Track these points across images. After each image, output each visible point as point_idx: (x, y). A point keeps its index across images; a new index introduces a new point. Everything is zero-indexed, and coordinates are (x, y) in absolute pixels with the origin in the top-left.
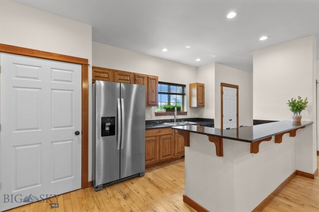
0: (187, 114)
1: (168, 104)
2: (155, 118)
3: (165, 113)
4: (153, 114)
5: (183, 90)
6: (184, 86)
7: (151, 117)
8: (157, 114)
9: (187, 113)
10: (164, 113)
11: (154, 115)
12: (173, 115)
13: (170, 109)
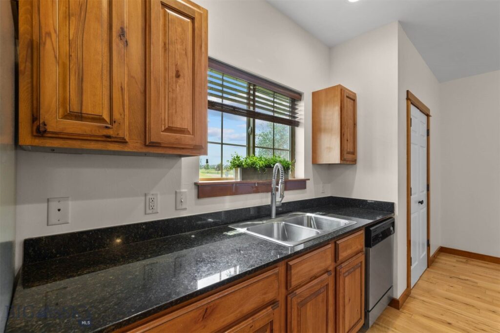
0: (305, 188)
1: (248, 153)
2: (194, 208)
3: (237, 183)
4: (188, 191)
5: (293, 108)
6: (295, 97)
7: (178, 203)
8: (204, 191)
9: (307, 181)
10: (232, 184)
11: (193, 192)
12: (267, 191)
13: (255, 169)
